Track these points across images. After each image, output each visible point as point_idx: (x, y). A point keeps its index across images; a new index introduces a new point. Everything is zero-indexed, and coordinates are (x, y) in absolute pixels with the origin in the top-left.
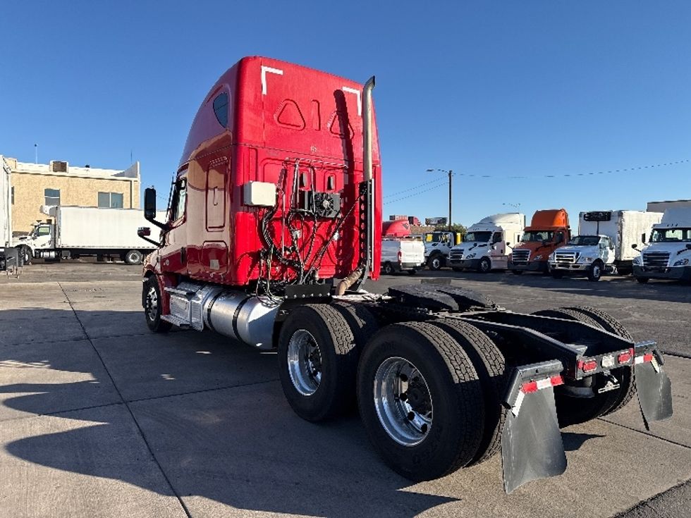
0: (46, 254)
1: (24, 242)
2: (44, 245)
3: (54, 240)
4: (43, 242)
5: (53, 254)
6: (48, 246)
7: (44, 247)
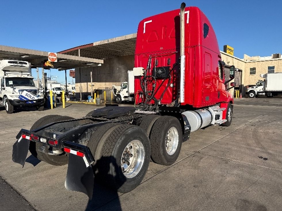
0: (261, 94)
1: (252, 89)
2: (260, 90)
3: (264, 88)
4: (260, 89)
5: (264, 94)
6: (262, 91)
7: (260, 91)
